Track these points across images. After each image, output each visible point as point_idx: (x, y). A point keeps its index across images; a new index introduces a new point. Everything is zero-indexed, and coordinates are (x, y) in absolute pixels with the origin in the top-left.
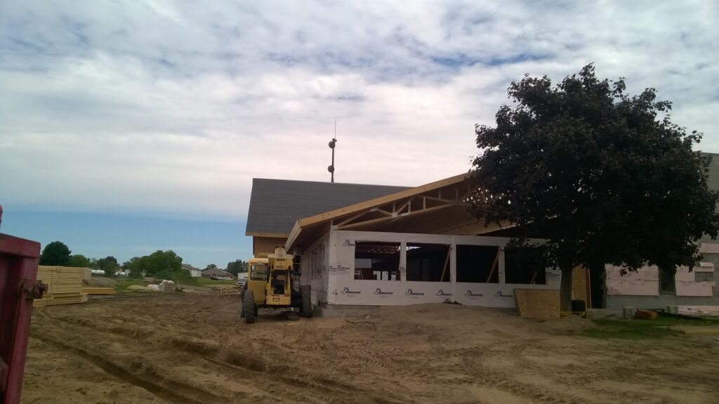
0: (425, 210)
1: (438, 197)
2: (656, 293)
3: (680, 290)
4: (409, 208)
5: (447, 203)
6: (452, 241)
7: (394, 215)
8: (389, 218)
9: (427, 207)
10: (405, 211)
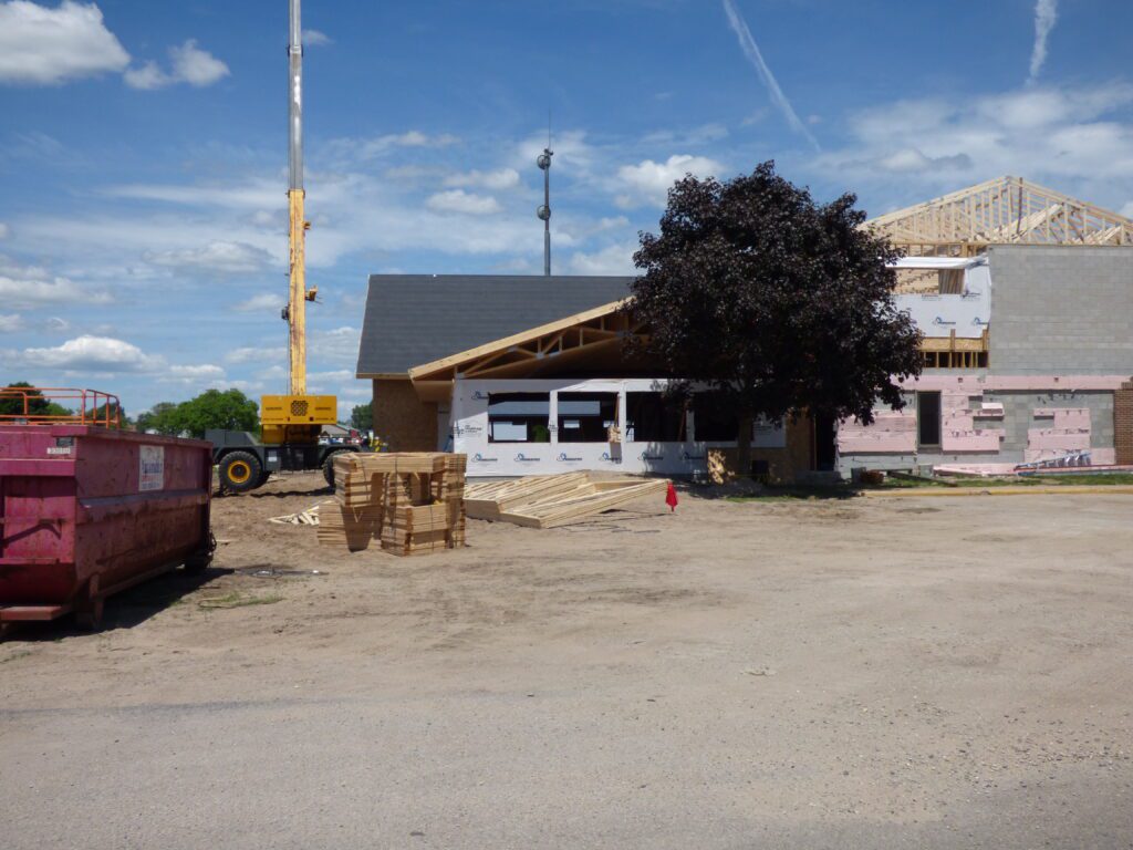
0: (582, 346)
1: (599, 328)
2: (913, 448)
3: (948, 442)
4: (561, 345)
5: (612, 336)
6: (622, 387)
7: (540, 356)
8: (533, 360)
9: (585, 343)
10: (555, 349)
